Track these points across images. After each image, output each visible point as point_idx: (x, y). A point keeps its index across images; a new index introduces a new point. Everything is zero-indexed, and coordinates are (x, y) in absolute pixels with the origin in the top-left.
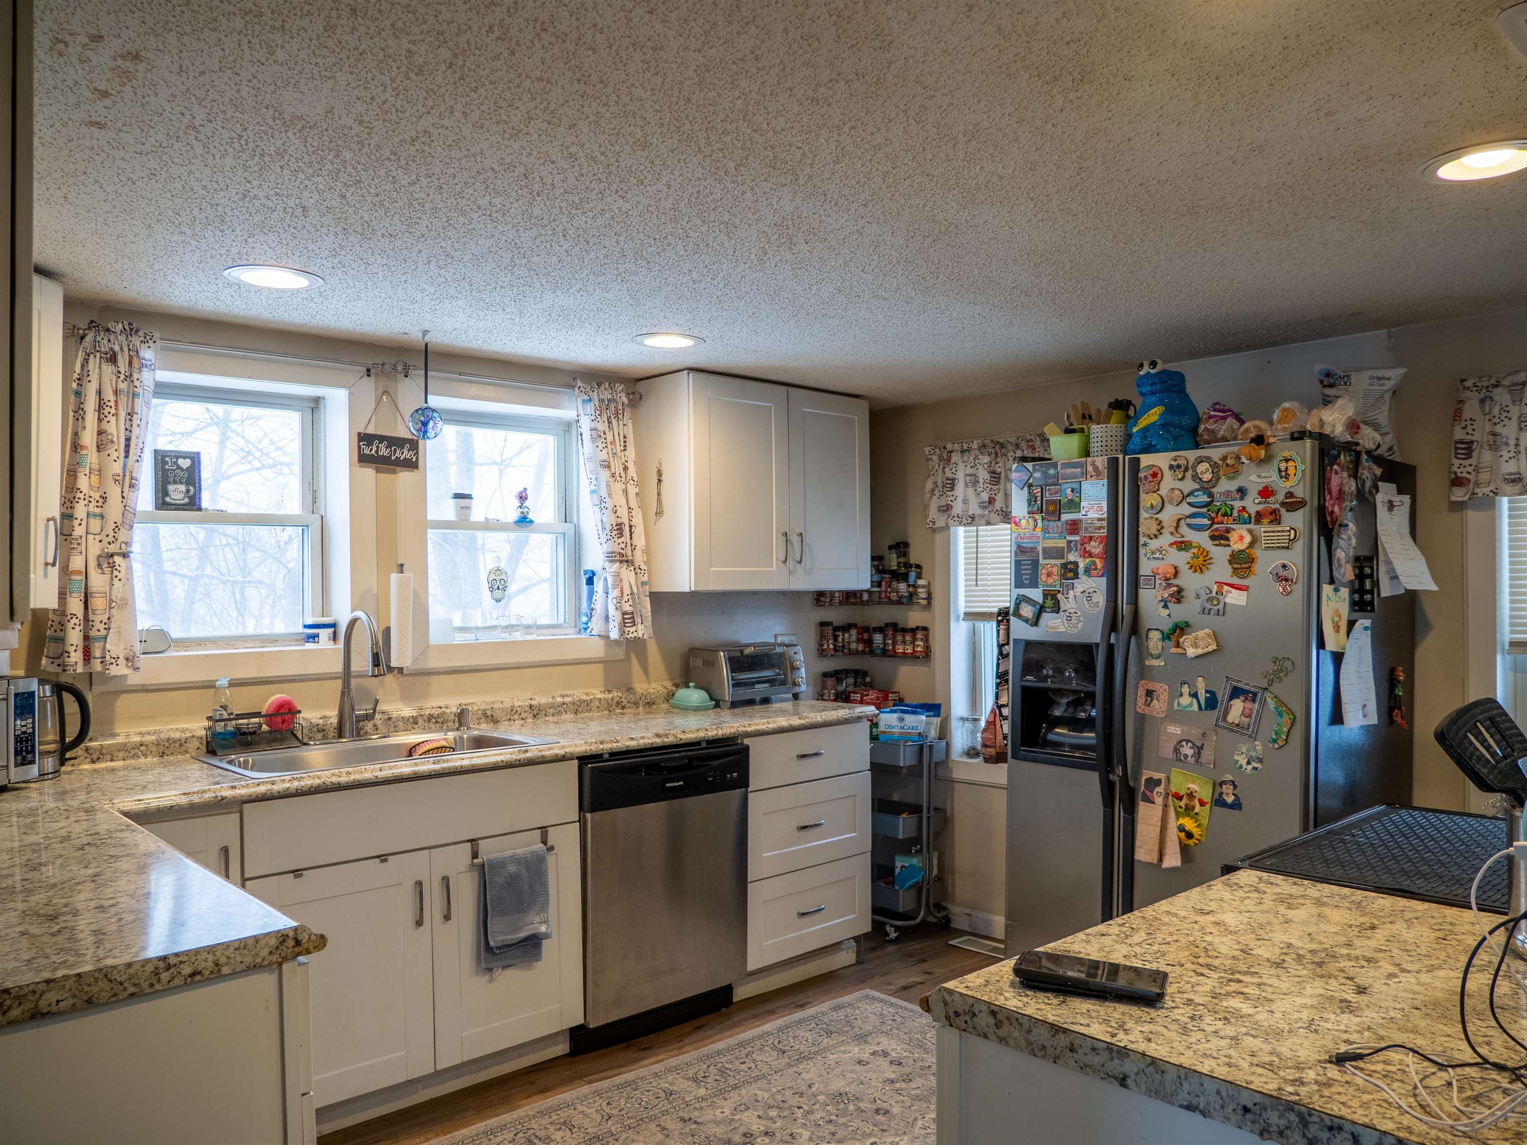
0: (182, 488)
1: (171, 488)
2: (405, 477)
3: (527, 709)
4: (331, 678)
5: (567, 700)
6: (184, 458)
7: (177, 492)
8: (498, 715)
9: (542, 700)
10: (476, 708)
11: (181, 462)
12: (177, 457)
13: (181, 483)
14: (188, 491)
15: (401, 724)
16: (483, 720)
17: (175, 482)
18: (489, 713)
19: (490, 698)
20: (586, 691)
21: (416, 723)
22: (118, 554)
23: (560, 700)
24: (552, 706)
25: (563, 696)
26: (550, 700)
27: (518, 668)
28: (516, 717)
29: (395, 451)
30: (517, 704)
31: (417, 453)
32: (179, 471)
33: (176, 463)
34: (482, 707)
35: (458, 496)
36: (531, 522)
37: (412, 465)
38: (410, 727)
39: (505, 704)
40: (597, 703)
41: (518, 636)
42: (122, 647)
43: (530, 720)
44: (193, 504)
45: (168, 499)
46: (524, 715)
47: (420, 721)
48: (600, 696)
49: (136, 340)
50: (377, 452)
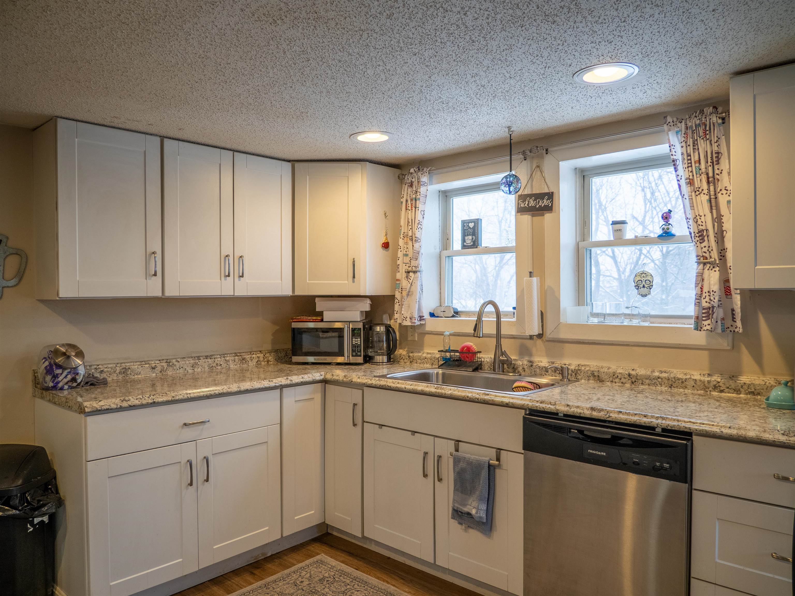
0: (470, 237)
1: (466, 238)
2: (548, 216)
3: (626, 376)
4: (508, 338)
5: (664, 375)
6: (471, 222)
7: (469, 240)
8: (603, 376)
9: (642, 372)
10: (587, 369)
11: (470, 224)
12: (469, 223)
13: (470, 235)
14: (473, 238)
15: (538, 370)
16: (592, 378)
17: (468, 235)
18: (596, 374)
19: (600, 364)
20: (685, 371)
21: (547, 372)
22: (411, 272)
23: (657, 374)
24: (648, 378)
25: (661, 372)
26: (649, 373)
27: (628, 345)
28: (617, 380)
29: (539, 201)
30: (620, 371)
31: (552, 201)
32: (469, 229)
33: (468, 226)
34: (592, 369)
35: (614, 223)
36: (674, 235)
37: (549, 209)
38: (543, 373)
39: (610, 370)
40: (692, 383)
41: (635, 322)
42: (409, 313)
43: (628, 385)
44: (475, 244)
45: (465, 244)
46: (623, 380)
47: (550, 371)
48: (697, 377)
49: (419, 174)
50: (528, 205)
